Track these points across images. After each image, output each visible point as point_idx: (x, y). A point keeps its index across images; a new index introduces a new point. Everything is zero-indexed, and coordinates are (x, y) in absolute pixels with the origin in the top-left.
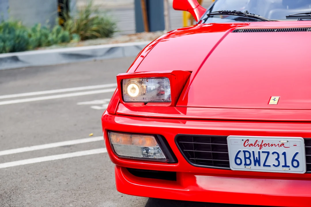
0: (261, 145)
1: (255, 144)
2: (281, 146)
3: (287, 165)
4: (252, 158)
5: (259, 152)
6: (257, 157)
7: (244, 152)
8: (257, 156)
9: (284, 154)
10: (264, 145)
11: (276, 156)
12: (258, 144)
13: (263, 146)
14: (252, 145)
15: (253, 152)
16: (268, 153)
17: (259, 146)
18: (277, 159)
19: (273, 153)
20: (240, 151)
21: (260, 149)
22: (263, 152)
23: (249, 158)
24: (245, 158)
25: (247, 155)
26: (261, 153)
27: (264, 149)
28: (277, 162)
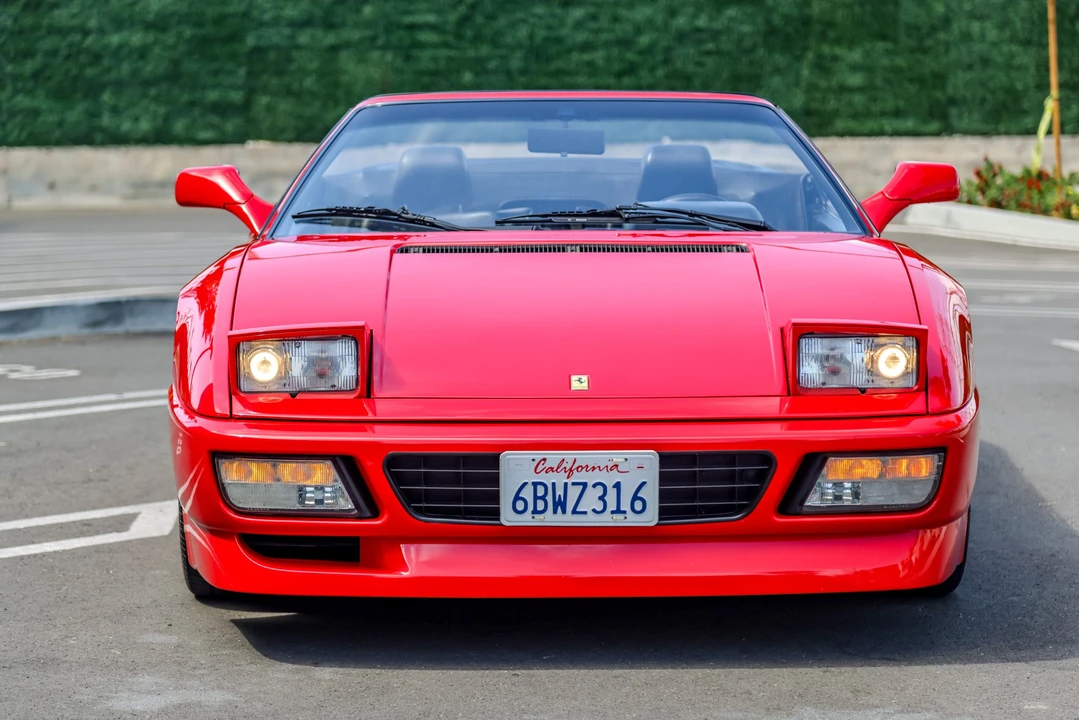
0: (571, 470)
1: (558, 467)
2: (611, 470)
3: (622, 509)
4: (549, 498)
5: (566, 484)
6: (560, 496)
7: (535, 484)
8: (560, 492)
9: (617, 486)
10: (577, 468)
11: (599, 491)
12: (565, 468)
13: (575, 471)
14: (552, 469)
15: (554, 484)
16: (585, 485)
17: (566, 472)
18: (601, 498)
19: (594, 486)
20: (525, 484)
21: (568, 477)
22: (573, 484)
23: (543, 498)
24: (536, 498)
25: (541, 491)
26: (569, 485)
27: (577, 477)
28: (602, 503)
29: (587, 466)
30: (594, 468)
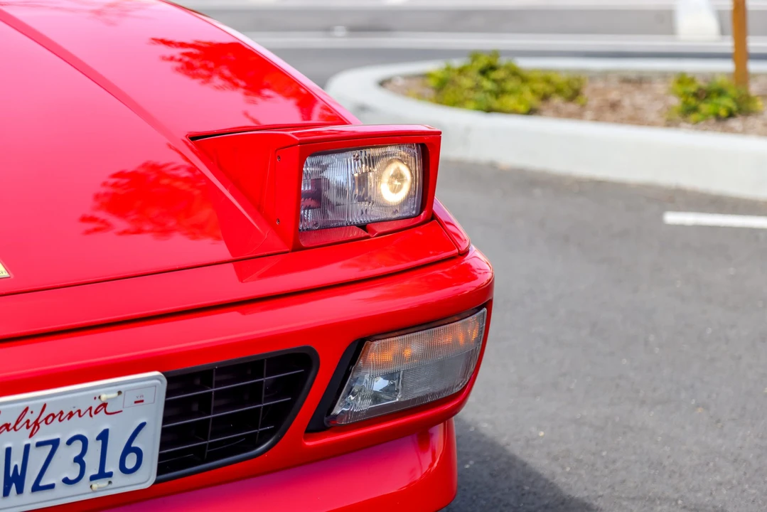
0: (37, 423)
1: (17, 422)
2: (96, 413)
3: (107, 470)
5: (27, 447)
6: (16, 467)
8: (16, 461)
9: (104, 436)
10: (46, 419)
11: (78, 446)
12: (28, 421)
13: (43, 425)
14: (7, 426)
15: (8, 451)
16: (55, 443)
17: (28, 427)
18: (79, 460)
19: (69, 442)
21: (31, 435)
22: (39, 444)
26: (32, 451)
27: (45, 433)
28: (78, 466)
29: (61, 413)
30: (71, 414)
